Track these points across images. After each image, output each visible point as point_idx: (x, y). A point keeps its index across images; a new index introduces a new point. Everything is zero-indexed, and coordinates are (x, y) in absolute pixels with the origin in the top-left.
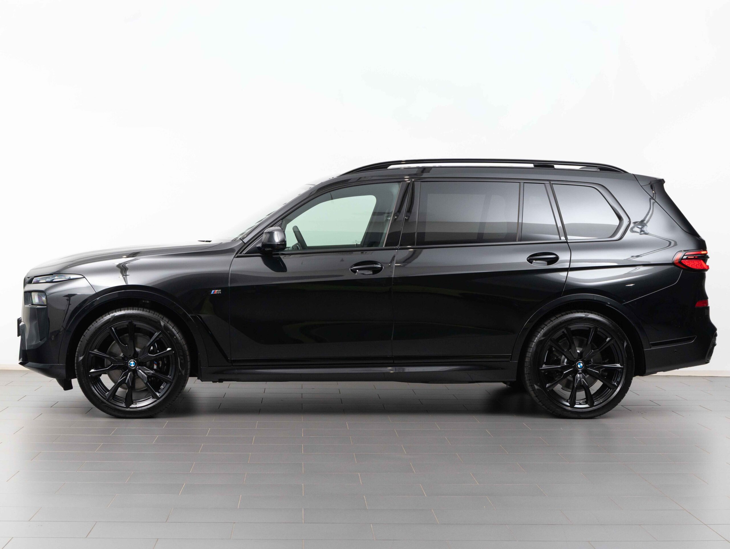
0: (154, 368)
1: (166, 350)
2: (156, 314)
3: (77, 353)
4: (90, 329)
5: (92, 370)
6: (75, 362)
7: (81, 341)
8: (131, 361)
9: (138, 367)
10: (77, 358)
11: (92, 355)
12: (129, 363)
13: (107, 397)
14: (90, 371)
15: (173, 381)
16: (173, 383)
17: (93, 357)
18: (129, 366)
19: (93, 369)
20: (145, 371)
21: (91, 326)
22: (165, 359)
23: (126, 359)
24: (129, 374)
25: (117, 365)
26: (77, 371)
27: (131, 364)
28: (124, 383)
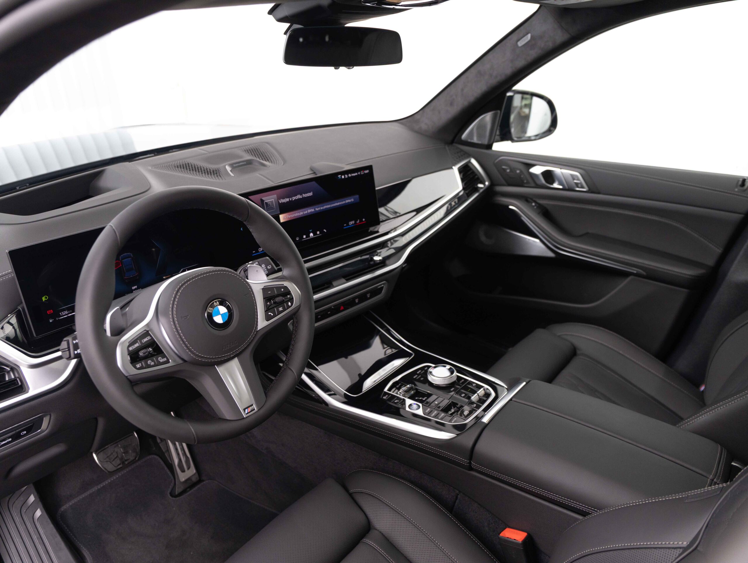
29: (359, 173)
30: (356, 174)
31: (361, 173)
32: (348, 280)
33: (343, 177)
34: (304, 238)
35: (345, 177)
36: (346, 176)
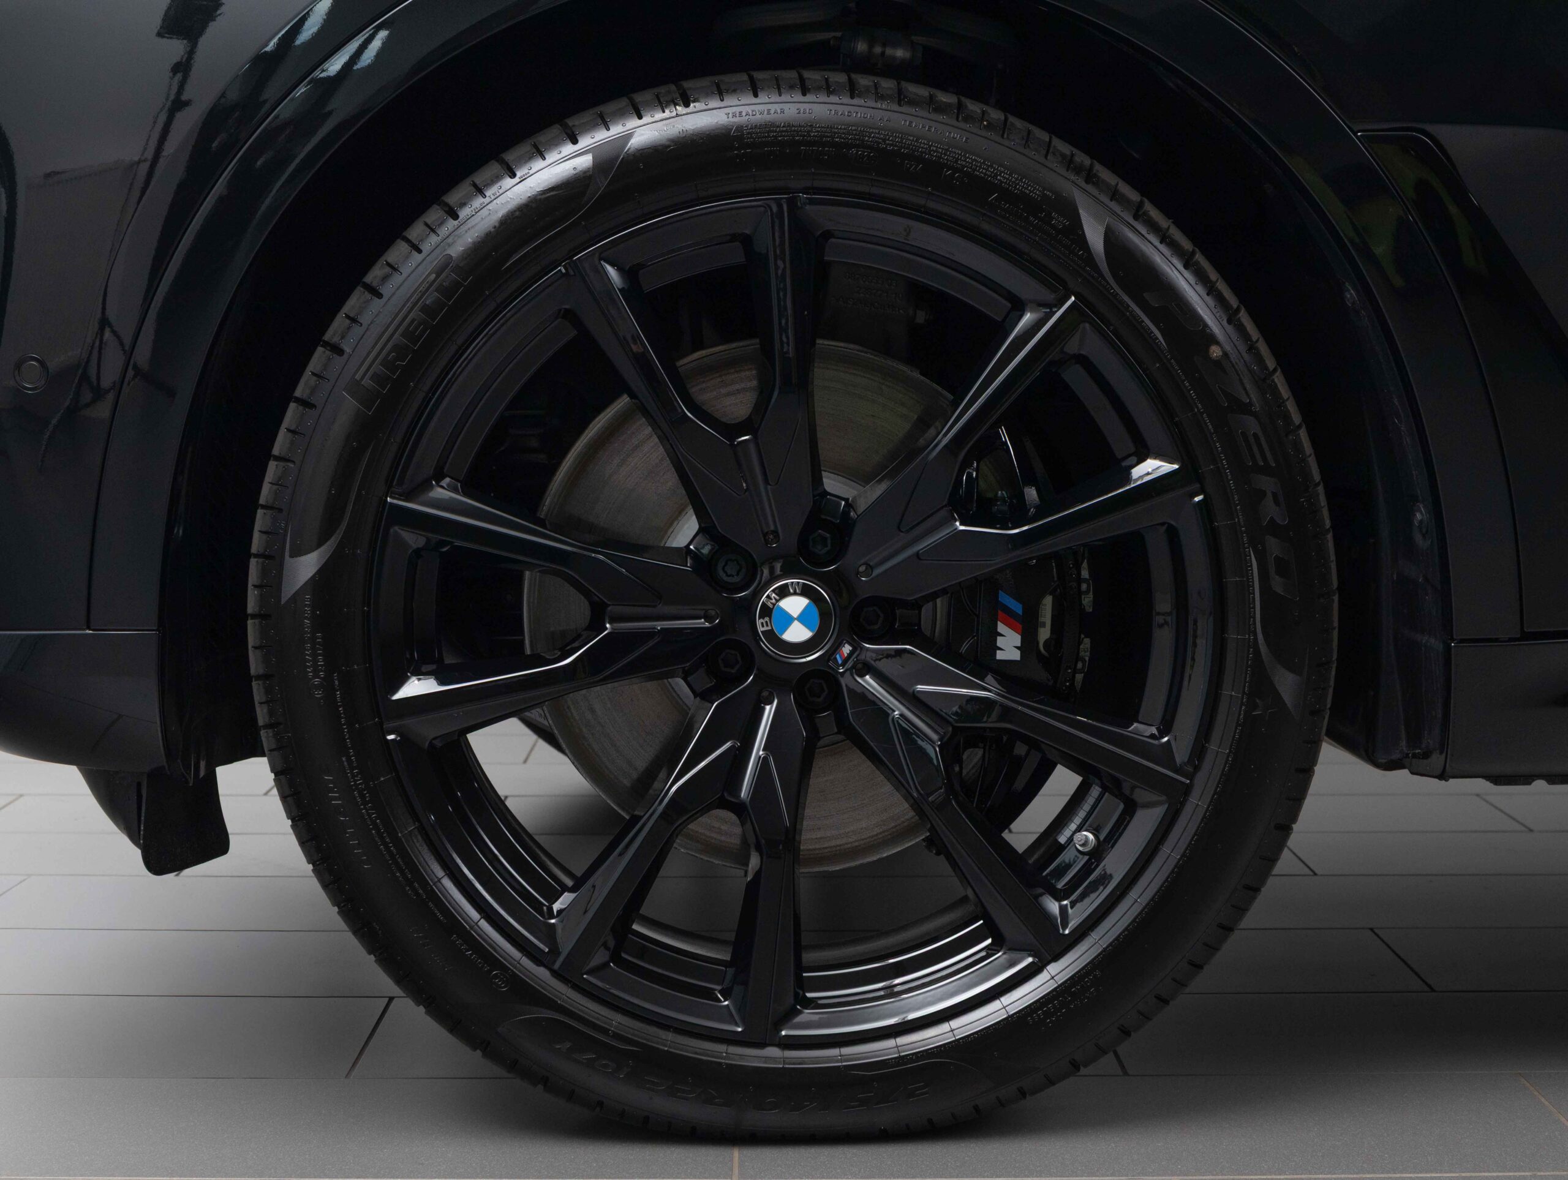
0: (1000, 656)
1: (1127, 478)
2: (1028, 136)
3: (261, 519)
4: (385, 278)
5: (415, 687)
6: (252, 605)
7: (301, 402)
8: (783, 592)
9: (847, 649)
10: (264, 572)
11: (413, 539)
12: (767, 611)
13: (566, 945)
14: (396, 689)
15: (1191, 777)
16: (1193, 800)
17: (418, 552)
18: (765, 645)
19: (419, 673)
20: (920, 687)
21: (397, 252)
22: (1085, 574)
23: (729, 573)
24: (769, 711)
25: (651, 634)
26: (268, 691)
27: (788, 619)
28: (723, 804)
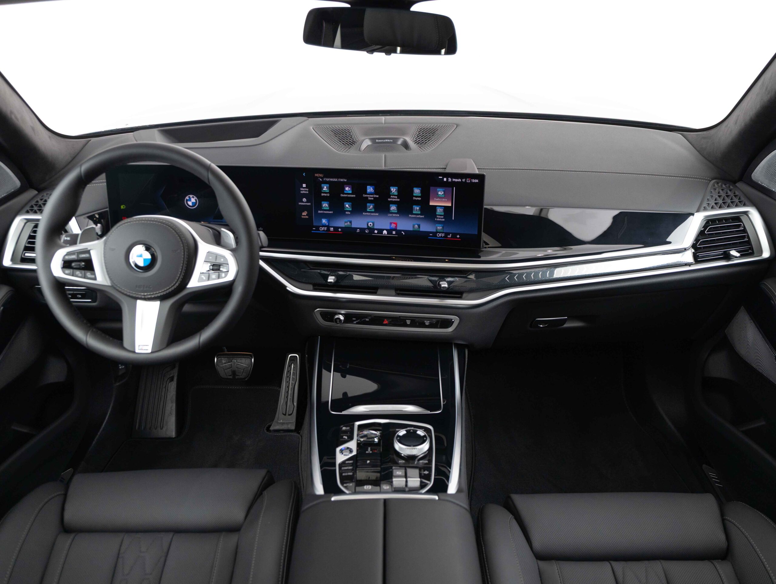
29: (464, 180)
30: (460, 180)
31: (466, 181)
32: (398, 295)
33: (445, 179)
34: (375, 233)
35: (447, 180)
36: (450, 180)
